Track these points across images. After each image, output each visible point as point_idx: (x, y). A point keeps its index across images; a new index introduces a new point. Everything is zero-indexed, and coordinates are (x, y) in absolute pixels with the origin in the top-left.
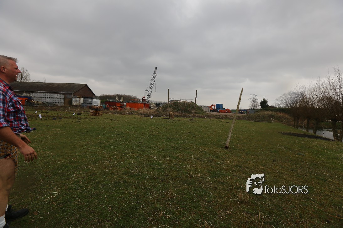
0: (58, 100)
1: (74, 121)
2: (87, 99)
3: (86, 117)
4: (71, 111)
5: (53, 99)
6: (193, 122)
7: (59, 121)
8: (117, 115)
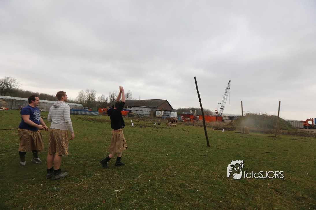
8: (189, 126)
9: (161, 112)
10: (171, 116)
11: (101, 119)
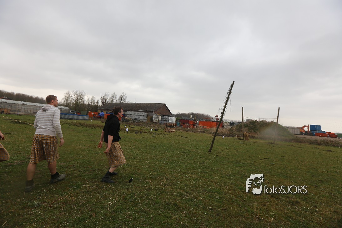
0: (143, 118)
1: (151, 136)
2: (165, 117)
3: (161, 133)
4: (151, 126)
5: (139, 116)
6: (273, 146)
7: (139, 135)
8: (188, 132)
9: (158, 117)
10: (170, 121)
11: (91, 124)
